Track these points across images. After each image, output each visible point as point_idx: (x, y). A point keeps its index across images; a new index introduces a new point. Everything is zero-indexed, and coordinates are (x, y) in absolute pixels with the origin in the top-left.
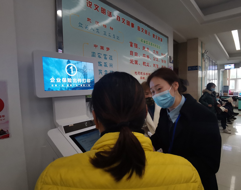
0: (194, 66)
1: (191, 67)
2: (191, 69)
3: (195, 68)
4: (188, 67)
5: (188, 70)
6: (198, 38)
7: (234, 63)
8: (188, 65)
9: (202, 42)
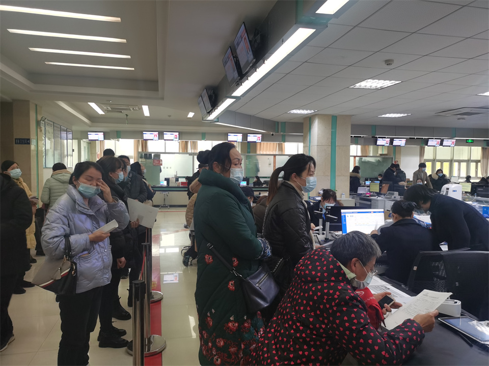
0: (24, 139)
1: (20, 139)
2: (20, 141)
3: (26, 142)
4: (16, 139)
5: (16, 144)
6: (29, 101)
7: (104, 131)
8: (15, 137)
9: (36, 105)
